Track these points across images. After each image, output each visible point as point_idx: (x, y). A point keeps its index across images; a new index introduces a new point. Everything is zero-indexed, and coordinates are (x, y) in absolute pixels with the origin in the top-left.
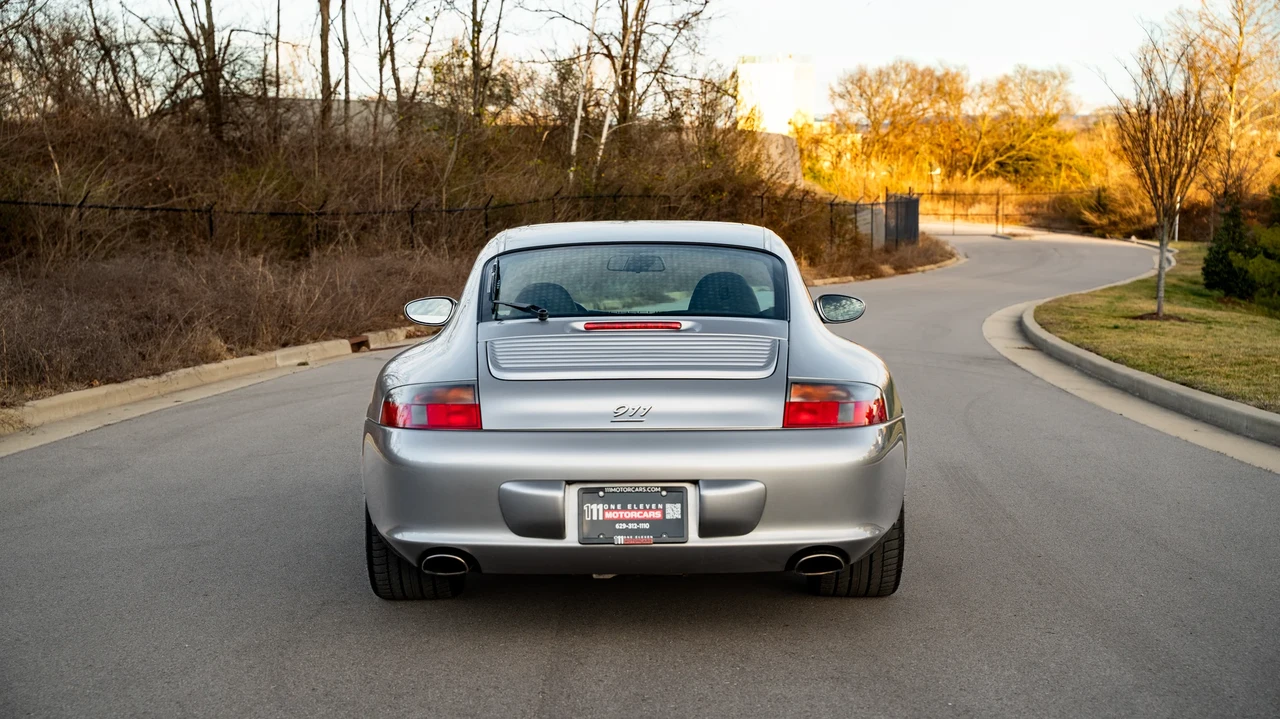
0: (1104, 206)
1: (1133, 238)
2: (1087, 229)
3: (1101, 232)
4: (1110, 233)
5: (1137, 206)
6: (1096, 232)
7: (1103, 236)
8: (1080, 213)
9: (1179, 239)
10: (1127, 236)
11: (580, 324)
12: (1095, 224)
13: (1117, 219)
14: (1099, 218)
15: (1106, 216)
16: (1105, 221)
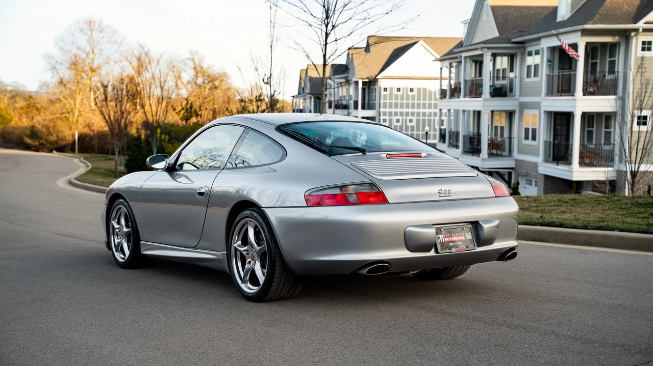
0: (36, 135)
1: (54, 152)
2: (28, 147)
3: (35, 149)
4: (41, 149)
5: (55, 136)
6: (33, 149)
7: (37, 151)
8: (23, 139)
9: (79, 152)
10: (51, 151)
11: (384, 155)
12: (31, 145)
13: (44, 142)
14: (33, 141)
15: (37, 140)
16: (37, 143)
